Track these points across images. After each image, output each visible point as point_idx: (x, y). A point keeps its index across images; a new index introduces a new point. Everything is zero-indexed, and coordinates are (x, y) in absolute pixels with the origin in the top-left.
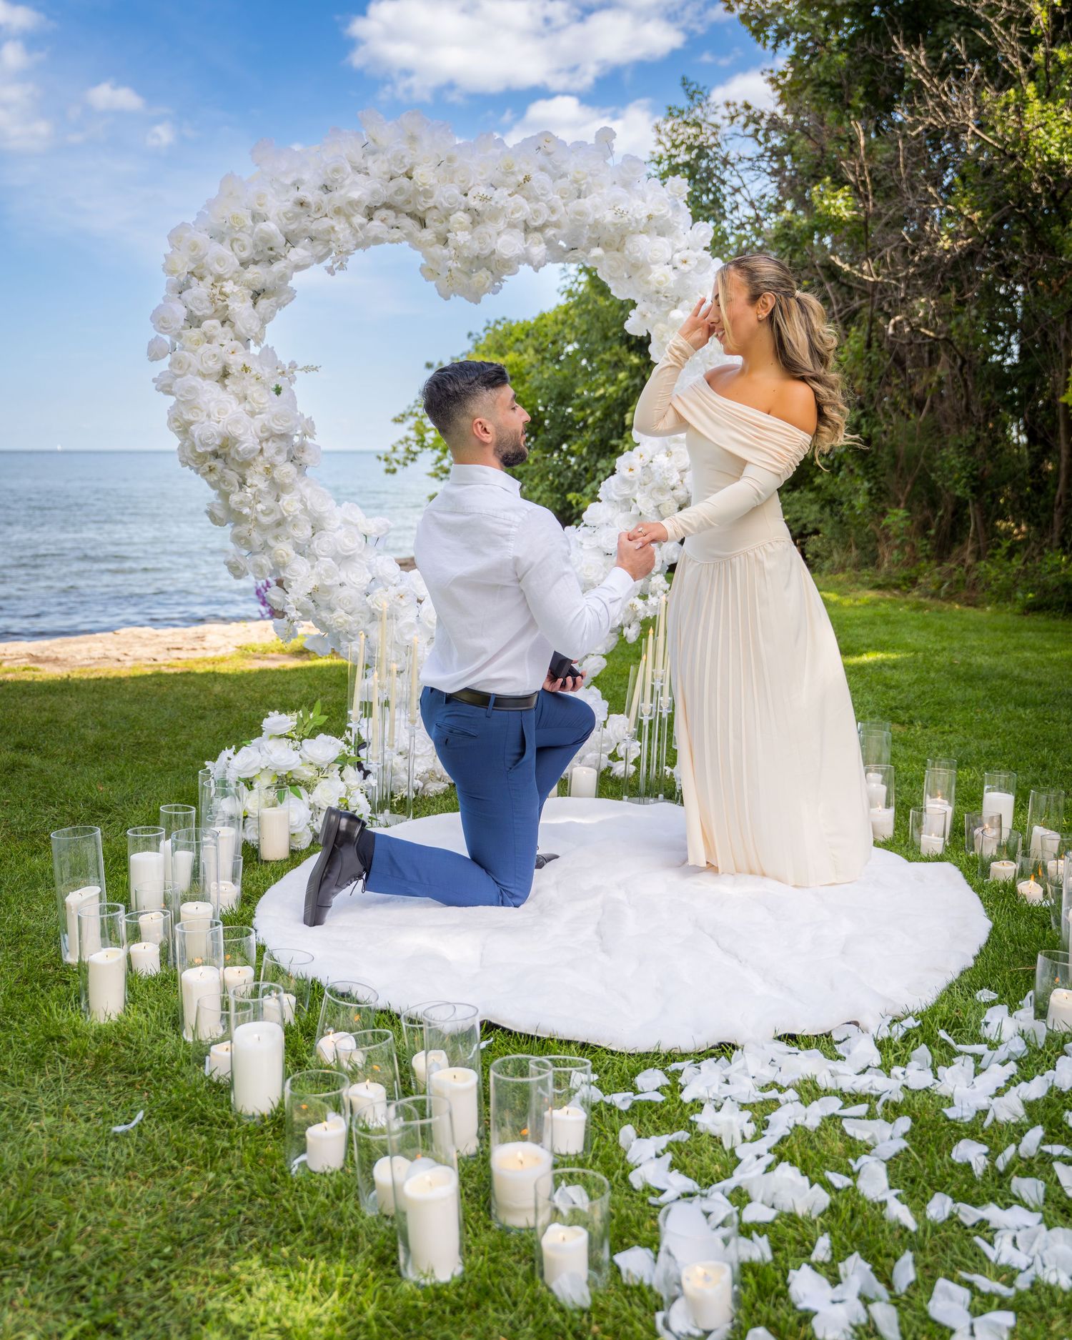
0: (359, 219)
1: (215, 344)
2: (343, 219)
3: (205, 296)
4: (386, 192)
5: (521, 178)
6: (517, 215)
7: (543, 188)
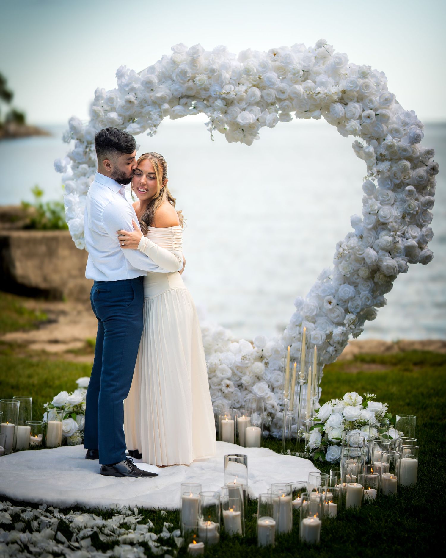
0: (166, 106)
1: (86, 177)
2: (157, 107)
3: (82, 153)
4: (182, 90)
5: (257, 76)
6: (253, 99)
7: (271, 81)
